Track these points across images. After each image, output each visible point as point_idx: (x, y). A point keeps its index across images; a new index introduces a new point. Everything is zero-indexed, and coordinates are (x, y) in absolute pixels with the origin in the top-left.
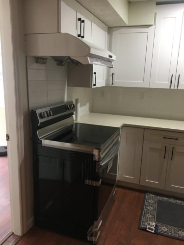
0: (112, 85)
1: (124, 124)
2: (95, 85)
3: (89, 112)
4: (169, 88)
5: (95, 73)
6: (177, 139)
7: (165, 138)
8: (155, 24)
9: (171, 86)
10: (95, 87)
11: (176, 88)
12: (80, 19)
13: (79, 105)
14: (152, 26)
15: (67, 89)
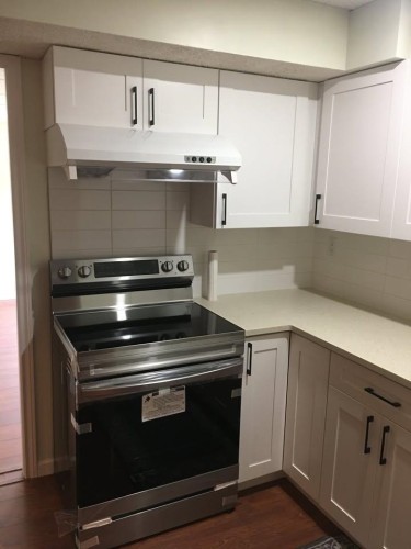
0: (318, 227)
2: (224, 223)
5: (224, 196)
6: (397, 405)
7: (369, 390)
10: (225, 227)
12: (134, 90)
14: (401, 60)
15: (187, 229)
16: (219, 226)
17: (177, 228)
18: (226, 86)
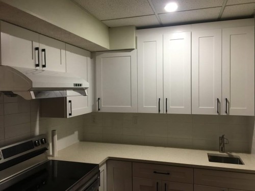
0: (100, 111)
1: (109, 157)
2: (70, 114)
3: (78, 141)
4: (158, 112)
5: (70, 101)
6: (168, 174)
7: (155, 172)
8: (136, 48)
9: (159, 111)
10: (70, 116)
11: (165, 112)
12: (37, 49)
13: (56, 137)
14: (134, 49)
15: (39, 120)
16: (68, 116)
17: (35, 121)
18: (68, 51)
